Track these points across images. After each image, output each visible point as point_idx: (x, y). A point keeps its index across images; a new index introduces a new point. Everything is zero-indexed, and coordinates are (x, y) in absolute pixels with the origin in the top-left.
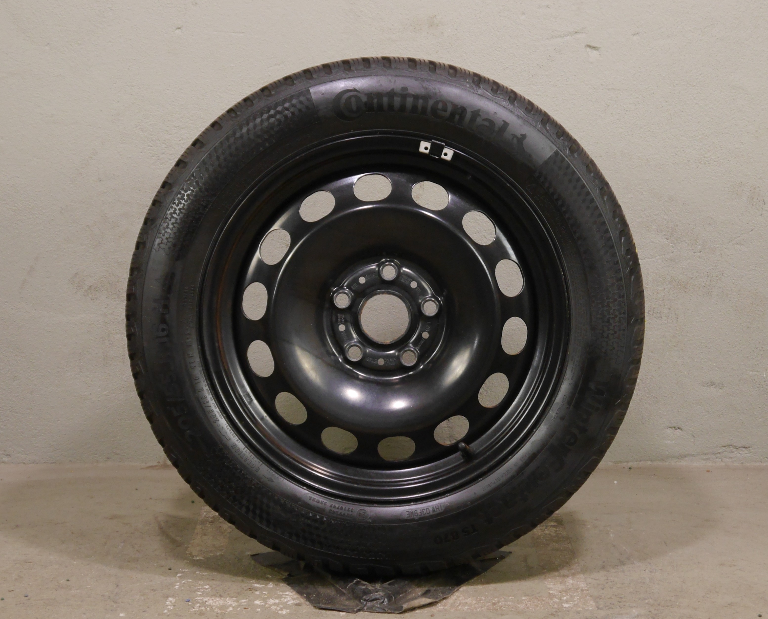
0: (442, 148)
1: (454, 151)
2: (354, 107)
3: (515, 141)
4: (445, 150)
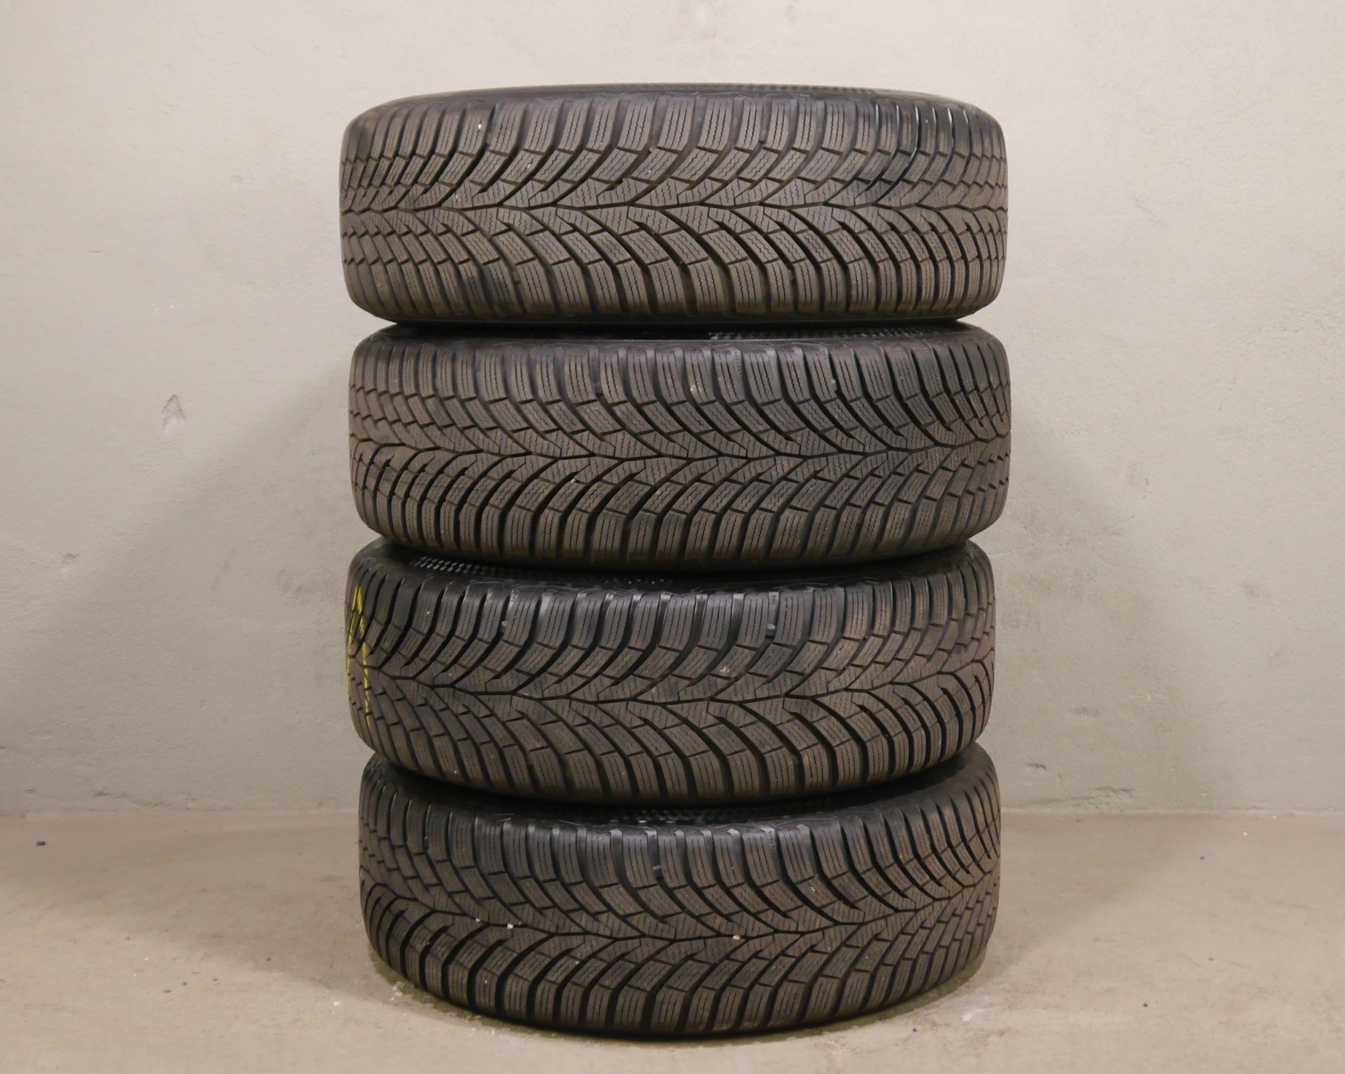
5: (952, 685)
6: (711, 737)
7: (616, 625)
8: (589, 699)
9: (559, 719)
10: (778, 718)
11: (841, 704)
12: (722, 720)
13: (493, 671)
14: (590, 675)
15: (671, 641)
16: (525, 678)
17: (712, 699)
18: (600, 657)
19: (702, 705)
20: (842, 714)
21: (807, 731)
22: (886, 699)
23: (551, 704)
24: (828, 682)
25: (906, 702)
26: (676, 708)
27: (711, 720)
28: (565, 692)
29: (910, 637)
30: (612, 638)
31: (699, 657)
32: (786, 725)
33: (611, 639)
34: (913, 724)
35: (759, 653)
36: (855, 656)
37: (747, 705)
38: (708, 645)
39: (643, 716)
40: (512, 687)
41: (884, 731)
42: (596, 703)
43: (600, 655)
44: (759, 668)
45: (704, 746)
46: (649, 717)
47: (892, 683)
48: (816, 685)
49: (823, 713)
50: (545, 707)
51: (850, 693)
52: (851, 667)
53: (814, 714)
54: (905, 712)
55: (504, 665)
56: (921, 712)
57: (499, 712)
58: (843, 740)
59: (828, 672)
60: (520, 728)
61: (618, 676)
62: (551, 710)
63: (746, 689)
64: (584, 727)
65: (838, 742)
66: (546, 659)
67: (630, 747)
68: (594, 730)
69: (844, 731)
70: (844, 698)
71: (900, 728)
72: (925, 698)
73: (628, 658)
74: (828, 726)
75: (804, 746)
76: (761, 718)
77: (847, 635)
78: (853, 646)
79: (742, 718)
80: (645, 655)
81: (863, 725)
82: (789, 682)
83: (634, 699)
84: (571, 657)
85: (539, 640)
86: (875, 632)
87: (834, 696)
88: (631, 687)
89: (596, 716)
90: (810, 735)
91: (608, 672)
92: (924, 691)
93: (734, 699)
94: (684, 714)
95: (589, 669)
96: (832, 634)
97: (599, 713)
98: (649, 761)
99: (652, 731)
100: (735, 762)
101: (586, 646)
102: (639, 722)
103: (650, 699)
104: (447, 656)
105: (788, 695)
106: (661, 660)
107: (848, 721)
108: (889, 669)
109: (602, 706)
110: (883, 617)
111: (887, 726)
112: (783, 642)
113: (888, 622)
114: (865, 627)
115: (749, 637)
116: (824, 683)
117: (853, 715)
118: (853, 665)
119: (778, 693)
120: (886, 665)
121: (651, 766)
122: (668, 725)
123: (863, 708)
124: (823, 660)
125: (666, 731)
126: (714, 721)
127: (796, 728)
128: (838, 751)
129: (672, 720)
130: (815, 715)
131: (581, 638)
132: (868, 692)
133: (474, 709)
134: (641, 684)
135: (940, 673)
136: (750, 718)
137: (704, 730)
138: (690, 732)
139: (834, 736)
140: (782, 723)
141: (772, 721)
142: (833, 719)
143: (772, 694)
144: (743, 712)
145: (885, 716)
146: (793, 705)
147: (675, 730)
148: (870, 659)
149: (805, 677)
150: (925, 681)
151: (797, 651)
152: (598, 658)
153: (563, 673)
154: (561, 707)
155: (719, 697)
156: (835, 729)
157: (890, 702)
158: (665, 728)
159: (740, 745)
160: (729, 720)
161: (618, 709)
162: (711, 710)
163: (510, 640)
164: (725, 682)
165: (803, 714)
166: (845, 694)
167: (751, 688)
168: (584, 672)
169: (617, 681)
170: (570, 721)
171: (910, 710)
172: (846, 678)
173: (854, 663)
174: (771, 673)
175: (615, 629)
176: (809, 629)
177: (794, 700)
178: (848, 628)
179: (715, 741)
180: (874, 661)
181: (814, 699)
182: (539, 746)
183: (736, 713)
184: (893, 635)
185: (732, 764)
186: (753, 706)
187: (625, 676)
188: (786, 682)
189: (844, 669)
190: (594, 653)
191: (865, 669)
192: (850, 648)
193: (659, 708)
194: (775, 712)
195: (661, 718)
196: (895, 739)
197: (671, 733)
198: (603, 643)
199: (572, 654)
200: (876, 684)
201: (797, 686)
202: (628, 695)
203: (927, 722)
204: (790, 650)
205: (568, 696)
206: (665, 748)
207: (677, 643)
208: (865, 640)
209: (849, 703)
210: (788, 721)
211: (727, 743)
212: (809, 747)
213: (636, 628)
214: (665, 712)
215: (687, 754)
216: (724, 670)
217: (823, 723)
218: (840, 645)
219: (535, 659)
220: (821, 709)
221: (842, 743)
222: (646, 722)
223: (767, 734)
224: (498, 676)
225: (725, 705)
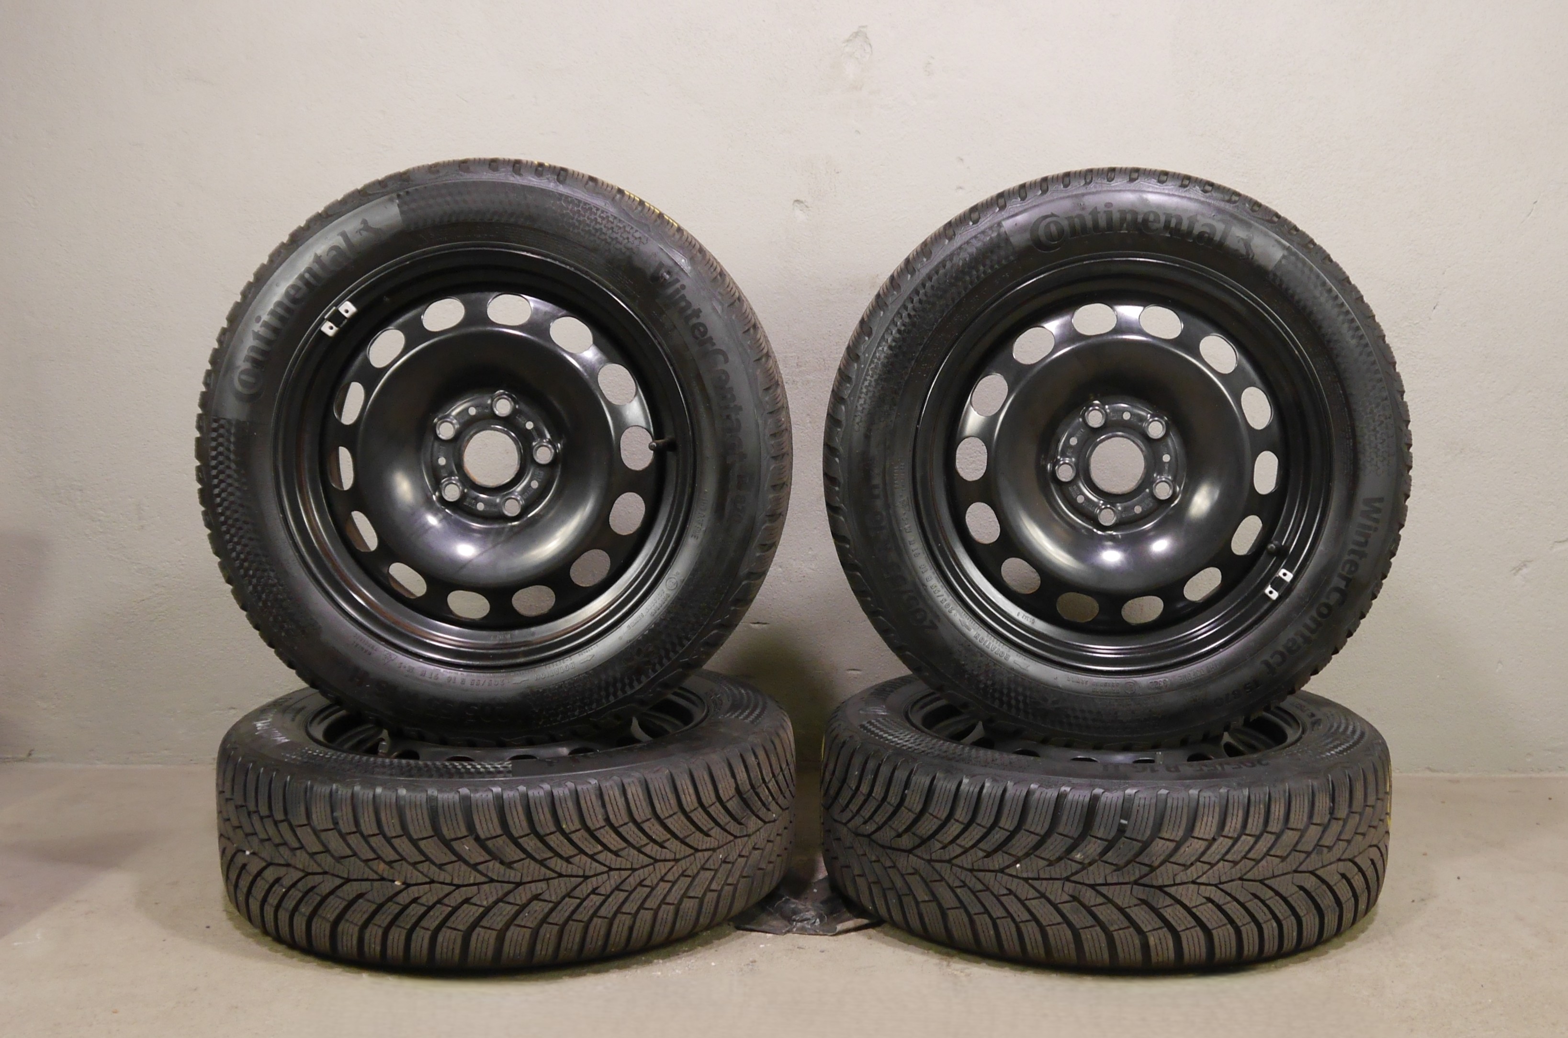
0: (337, 312)
1: (348, 300)
2: (251, 380)
3: (364, 233)
4: (342, 309)
5: (1310, 882)
6: (1065, 911)
7: (990, 806)
8: (965, 866)
9: (942, 879)
10: (1127, 900)
11: (1189, 895)
12: (1074, 898)
13: (896, 830)
14: (967, 846)
15: (1034, 826)
16: (918, 841)
17: (1067, 879)
18: (976, 833)
19: (1058, 884)
20: (1188, 904)
21: (1153, 915)
22: (1233, 894)
23: (938, 866)
24: (1176, 875)
25: (1255, 896)
26: (1036, 884)
27: (1066, 897)
28: (947, 858)
29: (1263, 839)
30: (987, 818)
31: (1057, 843)
32: (1134, 909)
33: (985, 818)
34: (1262, 915)
35: (1110, 845)
36: (1203, 853)
37: (1098, 888)
38: (1065, 833)
39: (1008, 887)
40: (910, 846)
41: (1231, 921)
42: (971, 870)
43: (976, 831)
44: (1110, 856)
45: (1059, 919)
46: (1013, 888)
47: (1241, 879)
48: (1163, 876)
49: (1169, 901)
50: (933, 867)
51: (1197, 886)
52: (1198, 863)
53: (1161, 900)
54: (1254, 906)
55: (904, 827)
56: (1272, 906)
57: (900, 866)
58: (1188, 927)
59: (1175, 866)
60: (914, 881)
61: (989, 850)
62: (937, 871)
63: (1096, 874)
64: (962, 889)
65: (1184, 928)
66: (934, 828)
67: (998, 912)
68: (969, 892)
69: (1190, 918)
70: (1190, 890)
71: (1248, 919)
72: (1277, 893)
73: (998, 836)
74: (1175, 914)
75: (1150, 928)
76: (1110, 901)
77: (1196, 834)
78: (1203, 845)
79: (1092, 900)
80: (1013, 834)
81: (1208, 914)
82: (1137, 872)
83: (1002, 871)
84: (954, 828)
85: (931, 811)
86: (1225, 833)
87: (1181, 887)
88: (999, 861)
89: (971, 882)
90: (1156, 919)
91: (981, 845)
92: (1276, 887)
93: (1087, 882)
94: (1042, 889)
95: (967, 841)
96: (1181, 833)
97: (974, 879)
98: (1012, 926)
99: (1015, 900)
100: (1085, 935)
101: (966, 821)
102: (1005, 892)
103: (1014, 873)
104: (866, 813)
105: (1136, 883)
106: (1023, 842)
107: (1194, 910)
108: (1238, 867)
109: (976, 873)
110: (1234, 821)
111: (1234, 917)
112: (1134, 837)
113: (1239, 826)
114: (1214, 829)
115: (1102, 829)
116: (1171, 875)
117: (1199, 905)
118: (1200, 861)
119: (1127, 880)
120: (1235, 863)
121: (1014, 930)
122: (1028, 897)
123: (1209, 900)
124: (1171, 855)
125: (1027, 902)
126: (1068, 898)
127: (1143, 913)
128: (1183, 935)
129: (1032, 893)
130: (1161, 902)
131: (962, 814)
132: (1216, 886)
133: (882, 860)
134: (1008, 860)
135: (1296, 871)
136: (1100, 900)
137: (1059, 905)
138: (1048, 906)
139: (1179, 922)
140: (1130, 907)
141: (1120, 904)
142: (1178, 906)
143: (1121, 880)
144: (1094, 893)
145: (1233, 909)
146: (1138, 891)
147: (1034, 902)
148: (1218, 857)
149: (1153, 869)
150: (1278, 879)
151: (1146, 845)
152: (974, 833)
153: (946, 841)
154: (944, 869)
155: (1072, 878)
156: (1180, 916)
157: (1238, 897)
158: (1026, 899)
159: (1090, 921)
160: (1082, 900)
161: (989, 877)
162: (1066, 889)
163: (909, 807)
164: (1080, 866)
165: (1150, 900)
166: (1192, 886)
167: (1102, 875)
168: (963, 843)
169: (988, 855)
170: (950, 882)
171: (1260, 904)
172: (1193, 873)
173: (1201, 860)
174: (1121, 862)
175: (989, 810)
176: (1158, 826)
177: (1142, 888)
178: (1197, 829)
179: (1068, 915)
180: (1222, 859)
181: (1160, 888)
182: (927, 899)
183: (1088, 894)
184: (1244, 837)
185: (1083, 937)
186: (1104, 889)
187: (995, 851)
188: (1135, 872)
189: (1192, 864)
190: (971, 828)
191: (1212, 865)
192: (1198, 846)
193: (1022, 882)
194: (1123, 896)
195: (1024, 891)
196: (1243, 928)
197: (1031, 904)
198: (979, 821)
199: (954, 827)
200: (1223, 879)
201: (1146, 875)
202: (997, 867)
203: (1279, 915)
204: (1140, 844)
205: (949, 861)
206: (1026, 916)
207: (1039, 828)
208: (1214, 839)
209: (1195, 895)
210: (1135, 905)
211: (1080, 919)
212: (1154, 930)
213: (1006, 811)
214: (1027, 886)
215: (1044, 923)
216: (1078, 856)
217: (1169, 910)
218: (1188, 844)
219: (927, 826)
220: (1167, 897)
221: (1187, 929)
222: (1011, 892)
223: (1116, 915)
224: (899, 836)
225: (1080, 886)
